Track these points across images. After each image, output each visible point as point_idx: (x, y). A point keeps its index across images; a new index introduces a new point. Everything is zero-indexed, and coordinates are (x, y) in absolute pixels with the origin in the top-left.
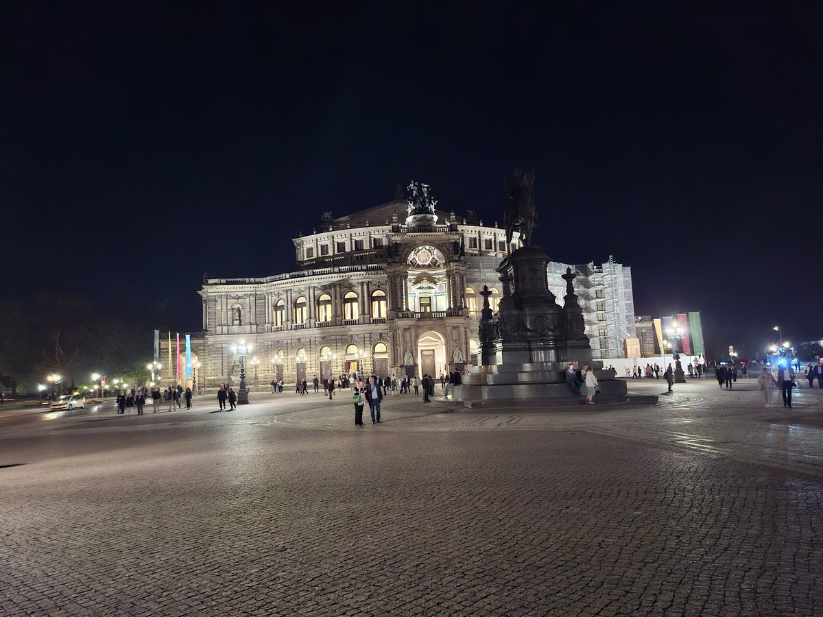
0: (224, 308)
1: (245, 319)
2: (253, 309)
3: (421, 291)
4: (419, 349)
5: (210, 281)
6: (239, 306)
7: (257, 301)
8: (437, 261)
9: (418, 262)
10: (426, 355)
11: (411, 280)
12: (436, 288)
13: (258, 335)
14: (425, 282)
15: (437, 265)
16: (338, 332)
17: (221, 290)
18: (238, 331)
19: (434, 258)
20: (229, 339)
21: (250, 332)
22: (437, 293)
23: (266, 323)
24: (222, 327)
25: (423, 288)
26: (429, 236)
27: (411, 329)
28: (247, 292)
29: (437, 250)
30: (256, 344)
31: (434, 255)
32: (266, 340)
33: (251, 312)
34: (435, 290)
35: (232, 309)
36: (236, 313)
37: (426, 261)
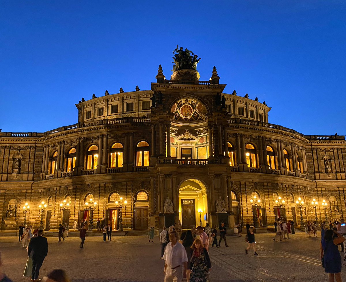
0: (7, 157)
1: (24, 168)
2: (32, 159)
3: (183, 142)
4: (180, 198)
6: (20, 156)
7: (37, 153)
8: (198, 115)
9: (181, 116)
10: (186, 205)
11: (173, 131)
12: (197, 141)
13: (33, 183)
14: (187, 133)
15: (198, 119)
16: (102, 179)
17: (5, 142)
18: (17, 178)
19: (196, 112)
20: (7, 185)
21: (27, 180)
22: (198, 145)
23: (41, 172)
24: (3, 174)
25: (185, 139)
26: (192, 88)
27: (172, 175)
28: (28, 144)
29: (199, 103)
30: (31, 191)
31: (196, 109)
32: (40, 188)
33: (30, 162)
34: (196, 142)
35: (14, 159)
36: (17, 162)
37: (188, 114)
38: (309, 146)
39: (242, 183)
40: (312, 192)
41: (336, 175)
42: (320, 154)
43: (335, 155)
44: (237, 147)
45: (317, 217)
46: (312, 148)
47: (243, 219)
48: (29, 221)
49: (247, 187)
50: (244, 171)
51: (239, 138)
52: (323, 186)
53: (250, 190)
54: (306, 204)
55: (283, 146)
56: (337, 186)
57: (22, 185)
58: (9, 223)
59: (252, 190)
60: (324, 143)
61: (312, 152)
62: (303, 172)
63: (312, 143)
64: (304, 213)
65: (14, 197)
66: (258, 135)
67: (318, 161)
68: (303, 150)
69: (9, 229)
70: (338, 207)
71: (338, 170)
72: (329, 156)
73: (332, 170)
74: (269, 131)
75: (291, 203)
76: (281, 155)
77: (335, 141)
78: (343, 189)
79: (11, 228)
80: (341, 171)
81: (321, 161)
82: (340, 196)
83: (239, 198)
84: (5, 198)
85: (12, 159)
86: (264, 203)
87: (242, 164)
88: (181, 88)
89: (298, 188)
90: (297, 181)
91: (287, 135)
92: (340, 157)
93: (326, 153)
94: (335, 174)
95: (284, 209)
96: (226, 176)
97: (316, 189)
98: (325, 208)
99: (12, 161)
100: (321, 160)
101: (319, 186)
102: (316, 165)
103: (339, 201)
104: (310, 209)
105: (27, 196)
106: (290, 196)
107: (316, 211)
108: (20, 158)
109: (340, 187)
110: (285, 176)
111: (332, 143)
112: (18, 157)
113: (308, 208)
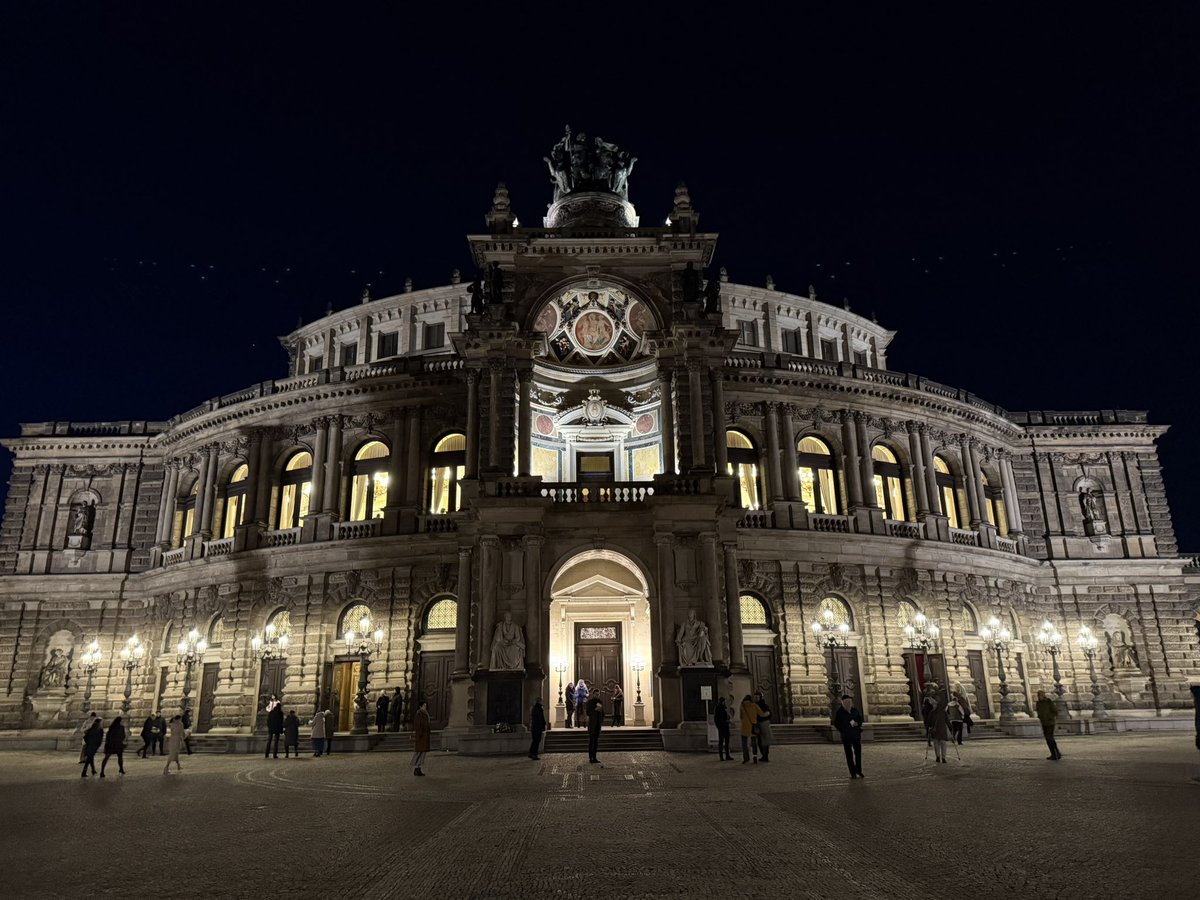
0: (50, 501)
1: (104, 531)
2: (127, 506)
3: (584, 431)
4: (571, 618)
5: (28, 429)
6: (92, 496)
7: (143, 485)
8: (633, 344)
9: (578, 348)
10: (592, 642)
11: (549, 398)
12: (629, 426)
13: (126, 578)
14: (595, 402)
15: (634, 354)
16: (317, 561)
17: (49, 453)
18: (78, 565)
19: (626, 335)
20: (46, 587)
21: (107, 569)
22: (635, 440)
23: (154, 544)
24: (35, 552)
25: (589, 422)
26: (605, 250)
27: (526, 537)
28: (117, 459)
29: (633, 303)
30: (119, 604)
31: (624, 324)
32: (147, 593)
33: (121, 514)
34: (627, 431)
35: (73, 505)
36: (81, 516)
37: (602, 343)
38: (1026, 449)
39: (788, 566)
40: (1042, 601)
41: (1124, 544)
42: (1065, 474)
43: (1115, 474)
44: (768, 447)
45: (1061, 686)
46: (1033, 455)
47: (790, 693)
48: (106, 701)
49: (802, 580)
50: (792, 527)
51: (774, 417)
52: (1079, 582)
53: (813, 590)
54: (1021, 641)
55: (932, 444)
56: (1130, 579)
57: (91, 585)
58: (42, 707)
59: (821, 592)
60: (1075, 435)
61: (1037, 466)
62: (1006, 532)
63: (1035, 439)
64: (1013, 670)
65: (64, 624)
66: (840, 408)
67: (1057, 496)
68: (1004, 461)
69: (46, 726)
70: (1136, 652)
71: (1129, 525)
72: (1096, 479)
73: (1108, 525)
74: (878, 394)
75: (967, 637)
76: (923, 474)
77: (1115, 429)
78: (1151, 589)
79: (49, 723)
80: (1141, 528)
81: (1069, 495)
82: (1139, 612)
83: (777, 618)
84: (39, 626)
85: (68, 504)
86: (868, 636)
87: (787, 504)
88: (566, 250)
89: (988, 587)
90: (983, 561)
91: (944, 409)
92: (1135, 482)
93: (1086, 468)
94: (1119, 540)
95: (940, 657)
96: (713, 536)
97: (1054, 591)
98: (1090, 656)
99: (68, 513)
100: (1069, 492)
101: (1064, 581)
102: (1051, 510)
103: (1138, 632)
104: (1037, 659)
105: (104, 620)
106: (961, 612)
107: (1055, 664)
108: (93, 501)
109: (1139, 584)
110: (939, 543)
111: (1104, 435)
112: (86, 499)
113: (1031, 656)
